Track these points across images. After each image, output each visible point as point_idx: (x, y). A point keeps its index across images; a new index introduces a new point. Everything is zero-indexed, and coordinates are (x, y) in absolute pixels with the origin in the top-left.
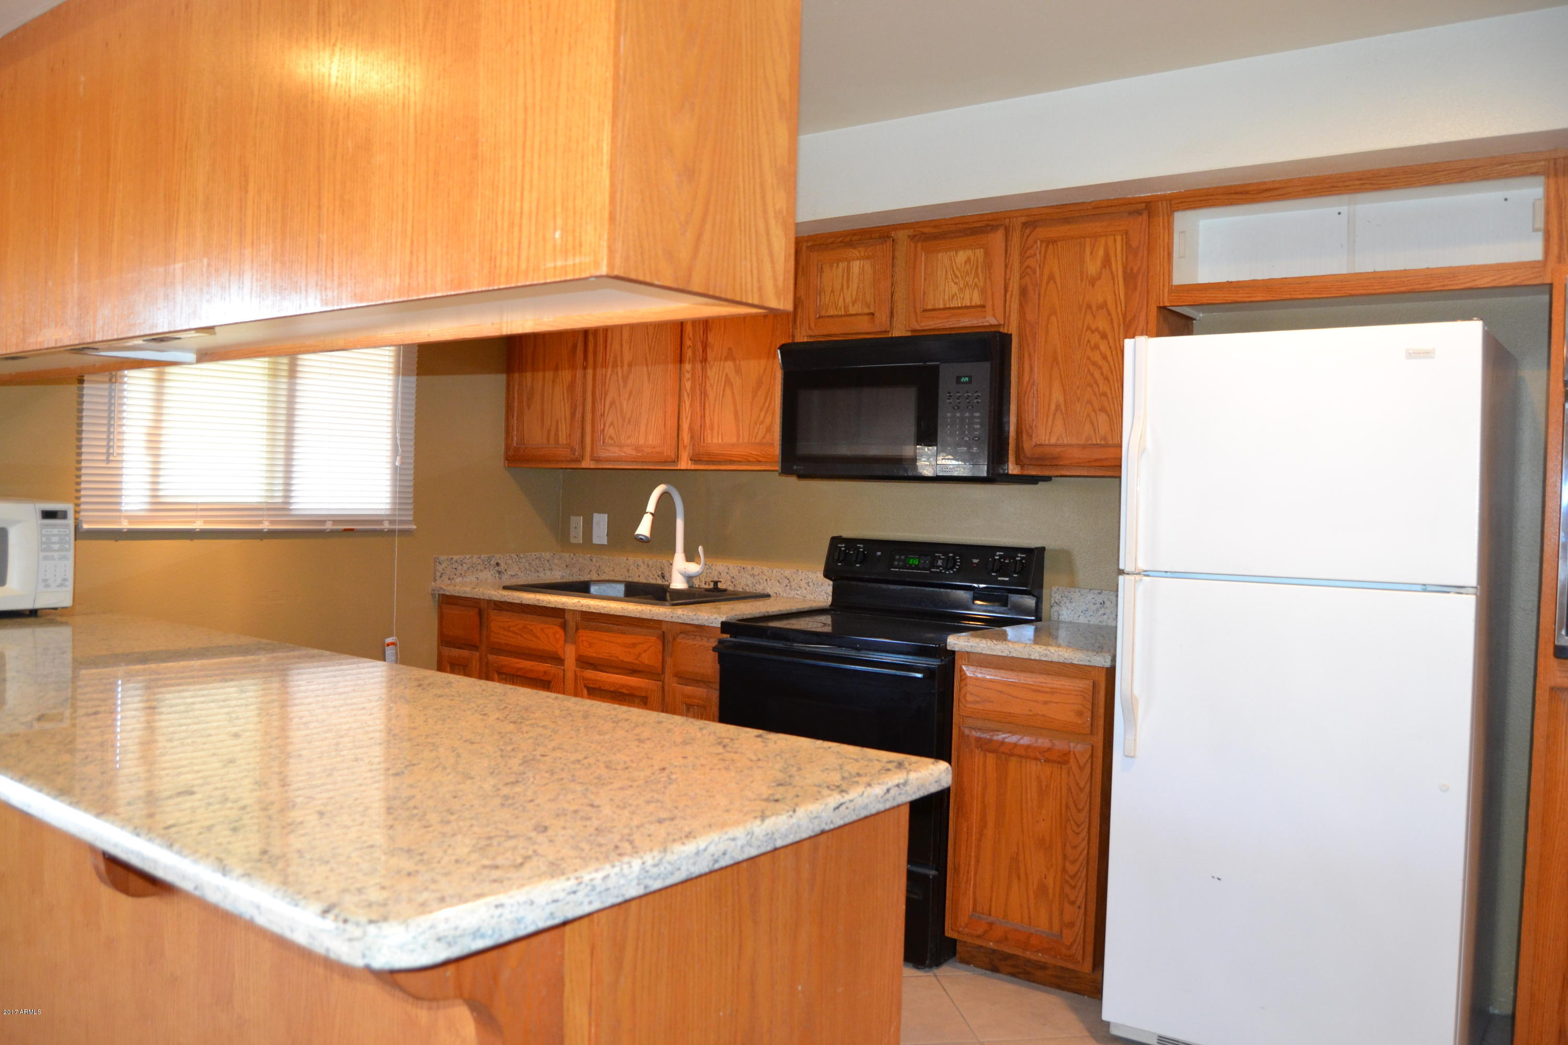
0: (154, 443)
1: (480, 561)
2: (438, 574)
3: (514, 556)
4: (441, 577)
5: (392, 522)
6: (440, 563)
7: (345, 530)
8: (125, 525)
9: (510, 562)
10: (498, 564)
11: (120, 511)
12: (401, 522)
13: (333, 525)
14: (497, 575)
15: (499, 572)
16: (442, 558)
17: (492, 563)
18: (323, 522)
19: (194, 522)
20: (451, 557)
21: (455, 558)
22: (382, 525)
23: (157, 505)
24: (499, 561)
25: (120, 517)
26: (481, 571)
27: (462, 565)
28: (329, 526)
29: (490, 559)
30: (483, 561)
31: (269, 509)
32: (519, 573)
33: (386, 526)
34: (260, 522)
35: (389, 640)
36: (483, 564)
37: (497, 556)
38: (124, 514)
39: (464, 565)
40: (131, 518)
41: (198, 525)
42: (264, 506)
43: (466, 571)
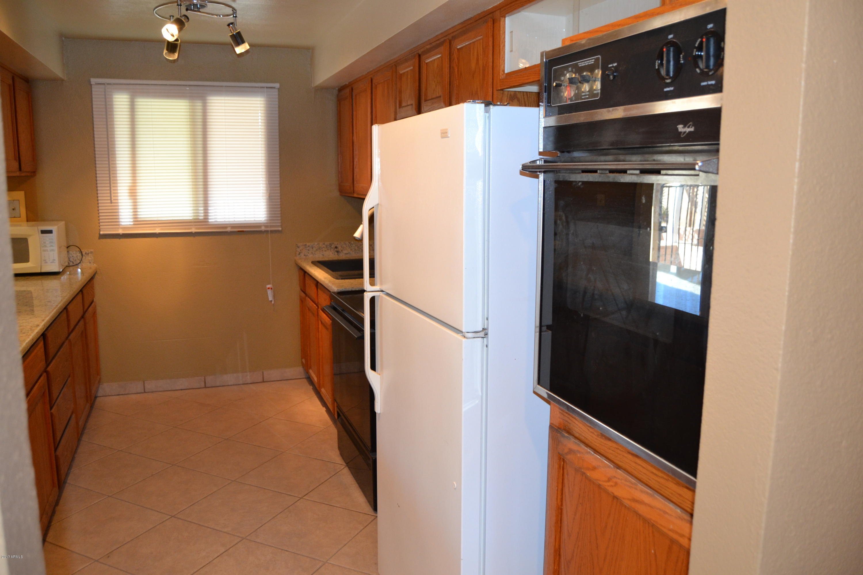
0: (133, 193)
1: (324, 246)
2: (298, 253)
3: (347, 243)
4: (299, 254)
5: (266, 226)
6: (298, 247)
7: (239, 231)
8: (121, 232)
9: (345, 246)
10: (336, 247)
11: (119, 225)
12: (271, 226)
13: (231, 229)
14: (336, 253)
15: (338, 252)
16: (299, 244)
17: (332, 246)
18: (226, 227)
19: (155, 229)
20: (305, 244)
21: (308, 244)
22: (261, 228)
23: (137, 222)
24: (337, 246)
25: (118, 228)
26: (325, 251)
27: (312, 248)
28: (229, 229)
29: (331, 245)
30: (327, 246)
31: (195, 222)
32: (351, 252)
33: (263, 229)
34: (191, 229)
35: (268, 286)
36: (326, 247)
37: (336, 243)
38: (121, 226)
39: (314, 248)
40: (124, 228)
41: (158, 231)
42: (193, 221)
43: (315, 251)
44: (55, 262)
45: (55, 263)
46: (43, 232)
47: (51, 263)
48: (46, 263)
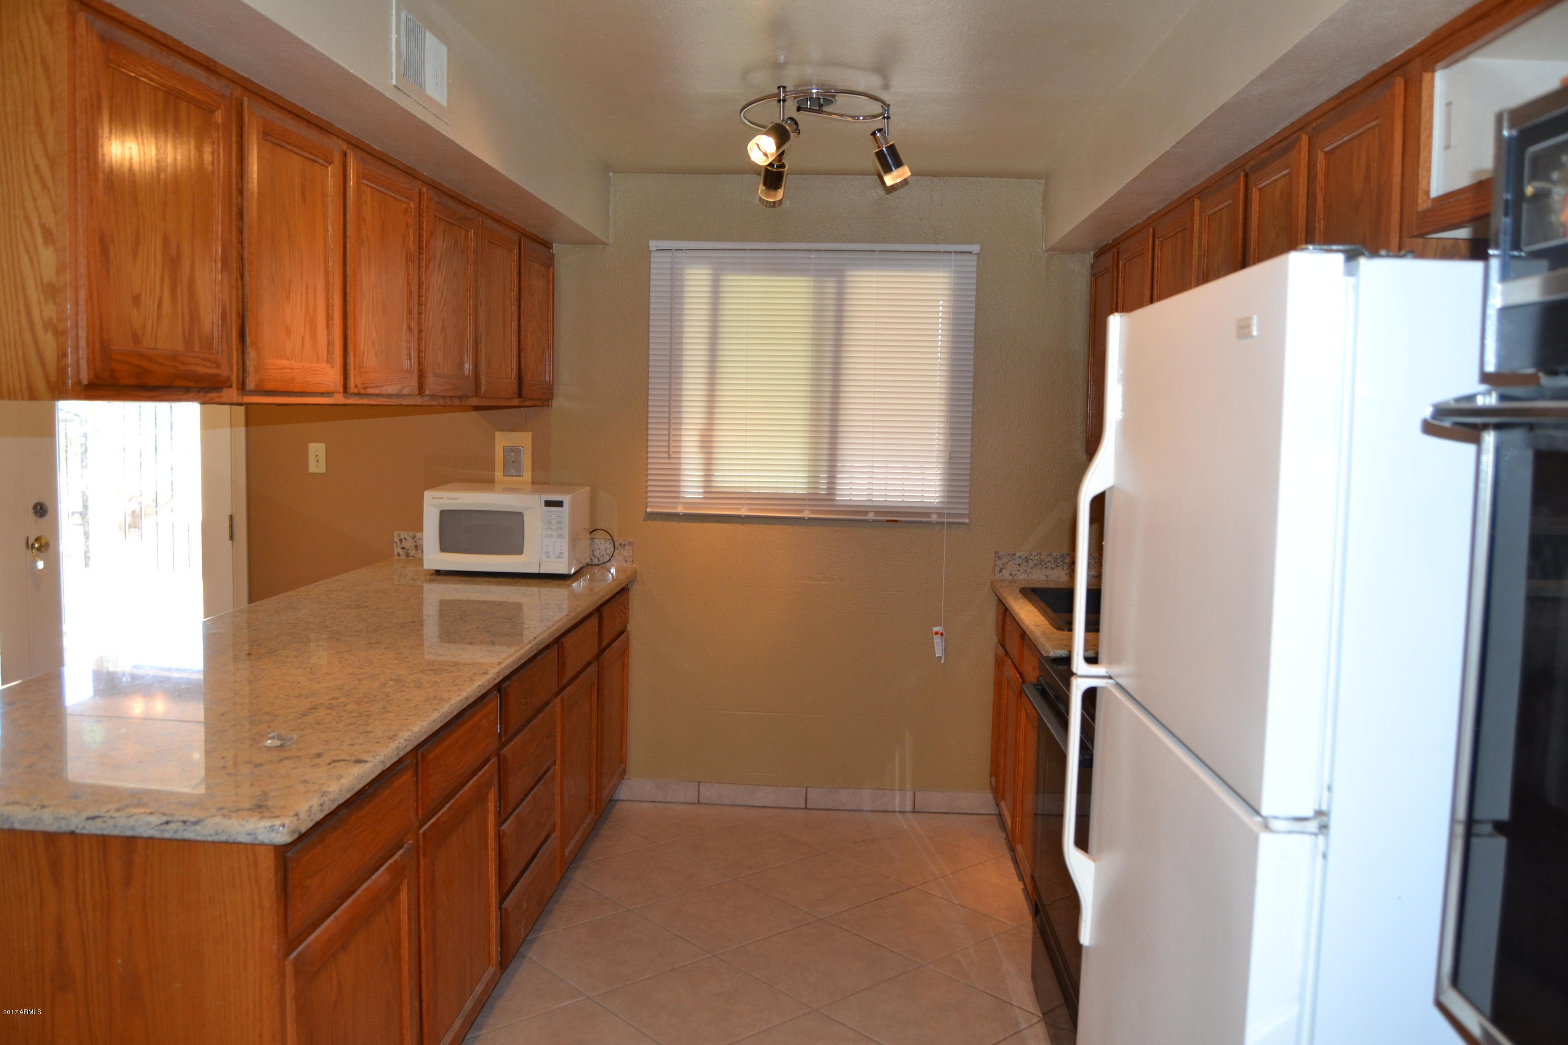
0: (707, 443)
1: (1050, 558)
2: (998, 569)
4: (1000, 571)
5: (940, 515)
6: (999, 558)
7: (888, 521)
8: (680, 510)
11: (678, 498)
12: (949, 515)
13: (875, 516)
16: (1002, 553)
18: (867, 512)
19: (740, 509)
20: (1013, 552)
21: (1018, 553)
22: (931, 517)
23: (709, 491)
25: (677, 503)
26: (1052, 569)
27: (1027, 561)
28: (871, 516)
30: (1055, 559)
31: (811, 499)
33: (934, 518)
34: (801, 511)
35: (936, 629)
36: (1055, 562)
38: (682, 500)
39: (1030, 561)
40: (687, 504)
41: (743, 512)
42: (806, 497)
43: (1031, 568)
44: (562, 556)
45: (563, 558)
46: (549, 504)
47: (556, 558)
48: (549, 557)
